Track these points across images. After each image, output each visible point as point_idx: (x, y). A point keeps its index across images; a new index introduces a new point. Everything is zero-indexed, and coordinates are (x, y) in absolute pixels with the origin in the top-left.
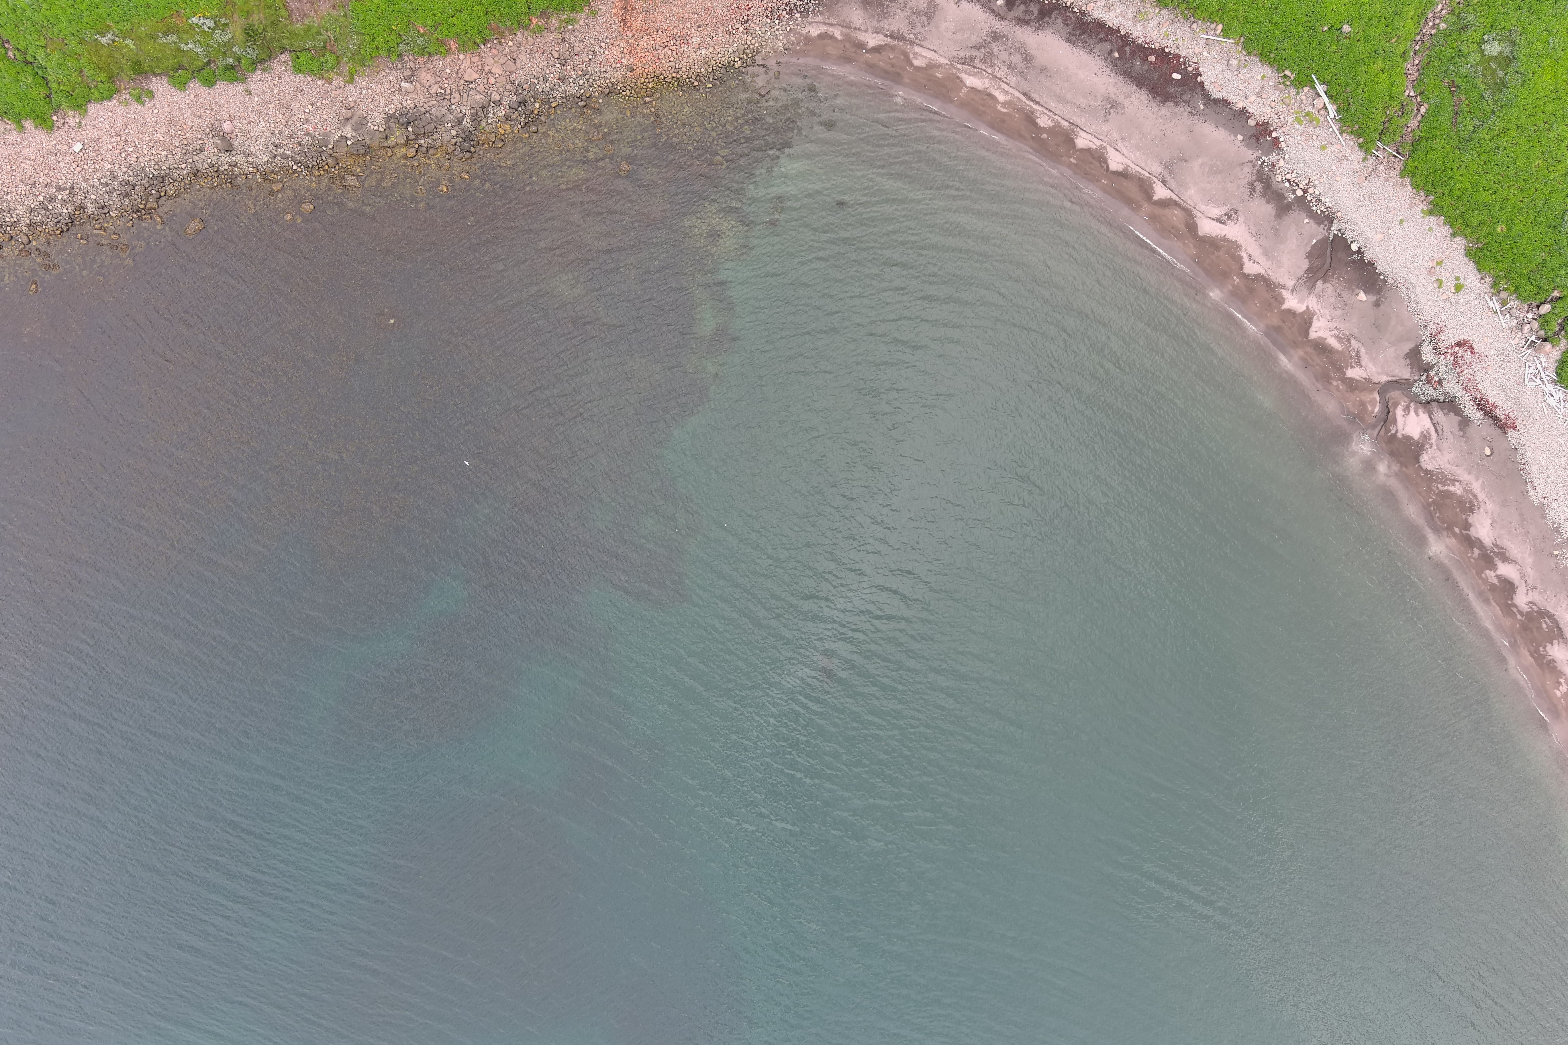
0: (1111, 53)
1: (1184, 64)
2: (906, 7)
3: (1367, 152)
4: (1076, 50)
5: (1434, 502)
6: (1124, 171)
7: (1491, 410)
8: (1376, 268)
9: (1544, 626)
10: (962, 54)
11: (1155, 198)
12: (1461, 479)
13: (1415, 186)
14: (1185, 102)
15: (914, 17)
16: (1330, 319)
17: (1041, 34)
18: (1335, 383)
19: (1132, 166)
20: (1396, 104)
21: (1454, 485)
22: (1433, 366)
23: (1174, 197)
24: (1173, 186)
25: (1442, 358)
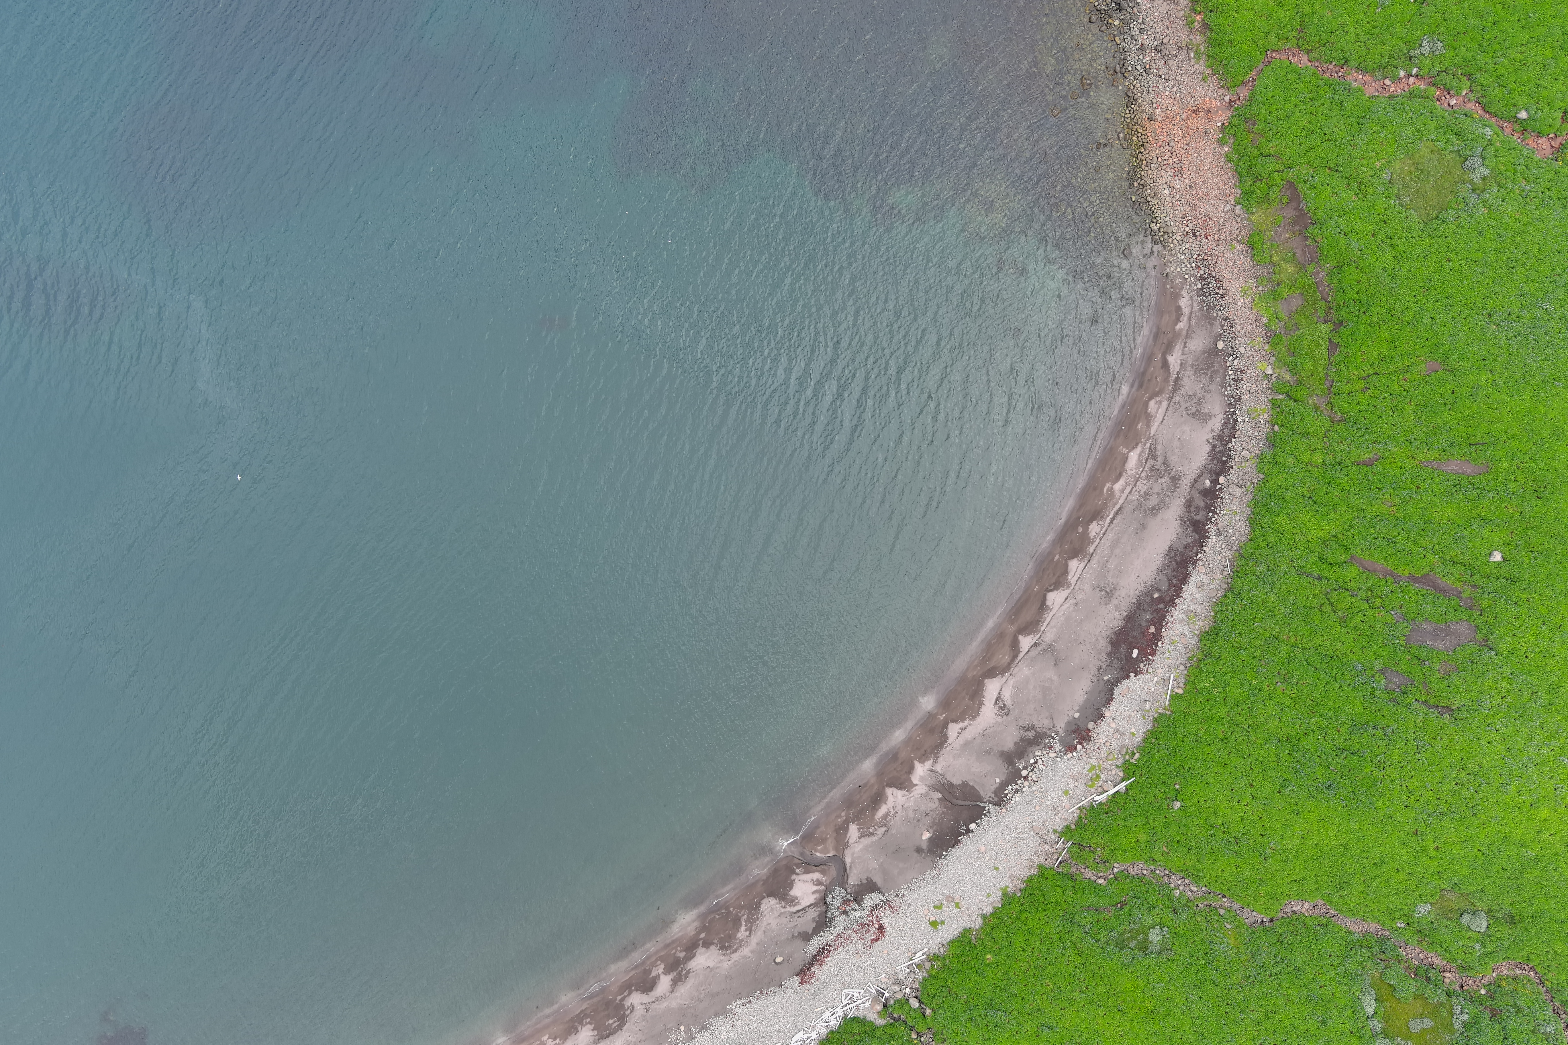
0: (1158, 590)
1: (1146, 660)
2: (1205, 392)
3: (1062, 834)
4: (1161, 557)
5: (729, 913)
6: (1046, 606)
7: (818, 961)
8: (953, 848)
9: (611, 1022)
10: (1159, 447)
11: (1020, 637)
12: (752, 936)
13: (1030, 878)
14: (1111, 662)
15: (1195, 400)
16: (905, 806)
17: (1176, 524)
18: (843, 814)
19: (1051, 614)
20: (1106, 855)
21: (746, 930)
22: (859, 905)
23: (1021, 655)
24: (1032, 654)
25: (868, 913)
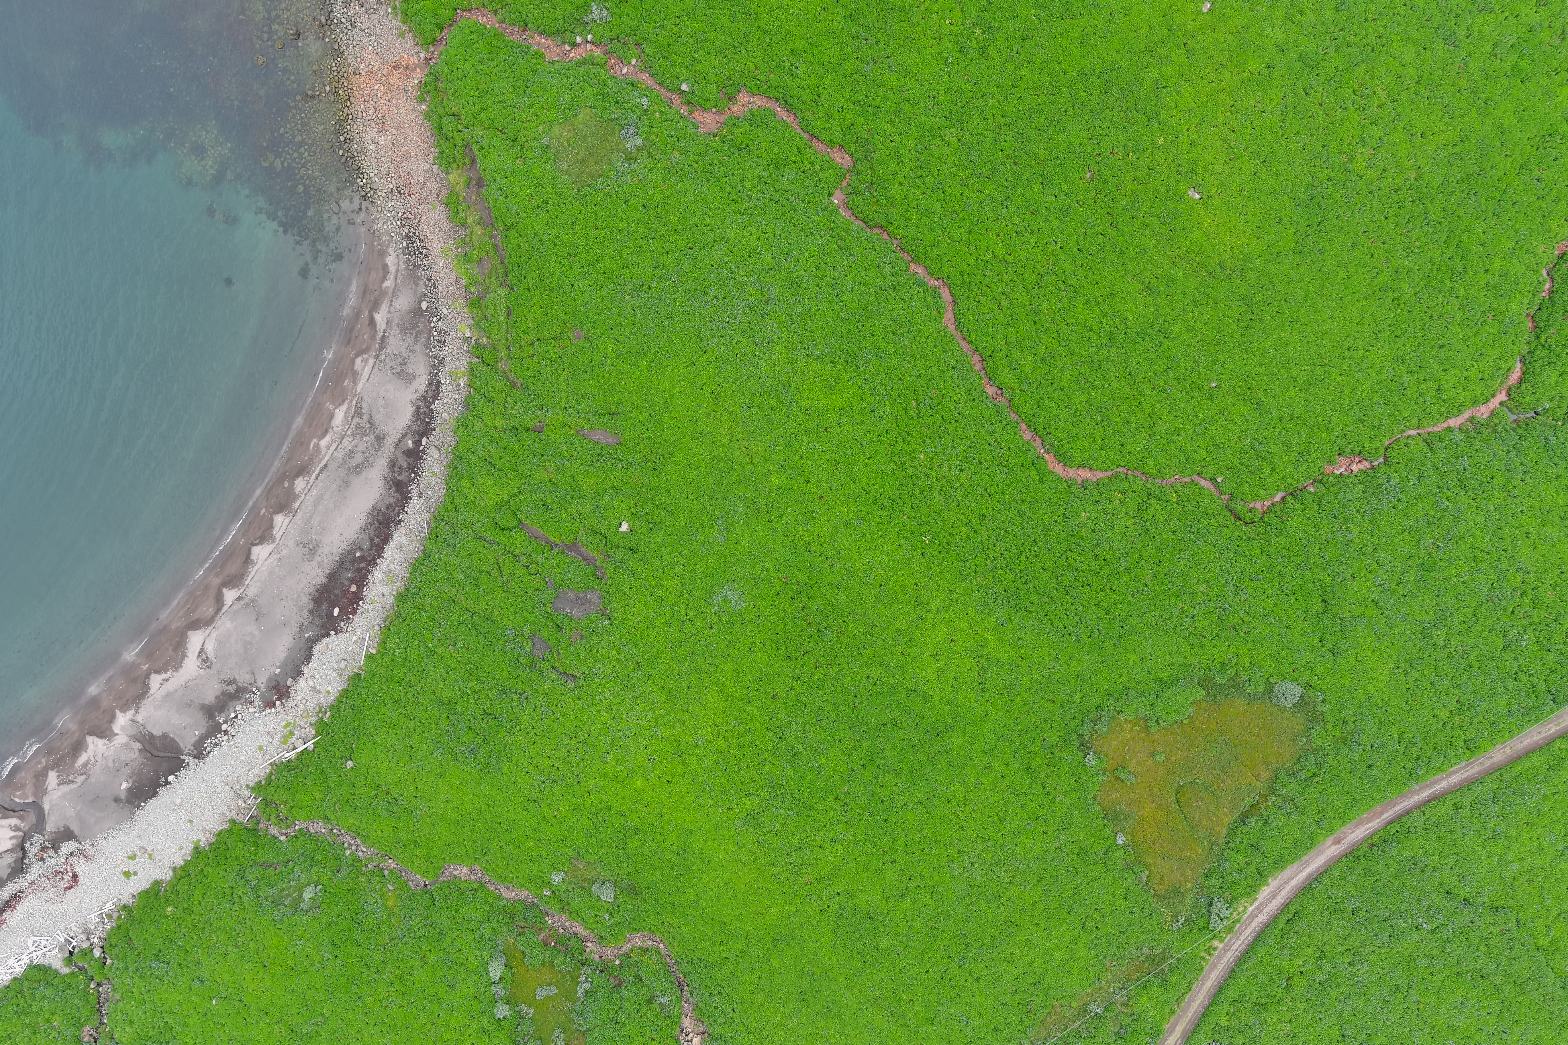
0: (361, 549)
1: (347, 619)
2: (410, 352)
3: (254, 789)
4: (364, 516)
6: (251, 560)
7: (10, 907)
8: (151, 799)
10: (364, 405)
11: (225, 590)
13: (220, 832)
14: (313, 619)
15: (400, 360)
16: (105, 755)
17: (380, 483)
18: (43, 760)
19: (256, 568)
20: (288, 812)
22: (56, 853)
23: (225, 608)
24: (235, 607)
25: (63, 861)
